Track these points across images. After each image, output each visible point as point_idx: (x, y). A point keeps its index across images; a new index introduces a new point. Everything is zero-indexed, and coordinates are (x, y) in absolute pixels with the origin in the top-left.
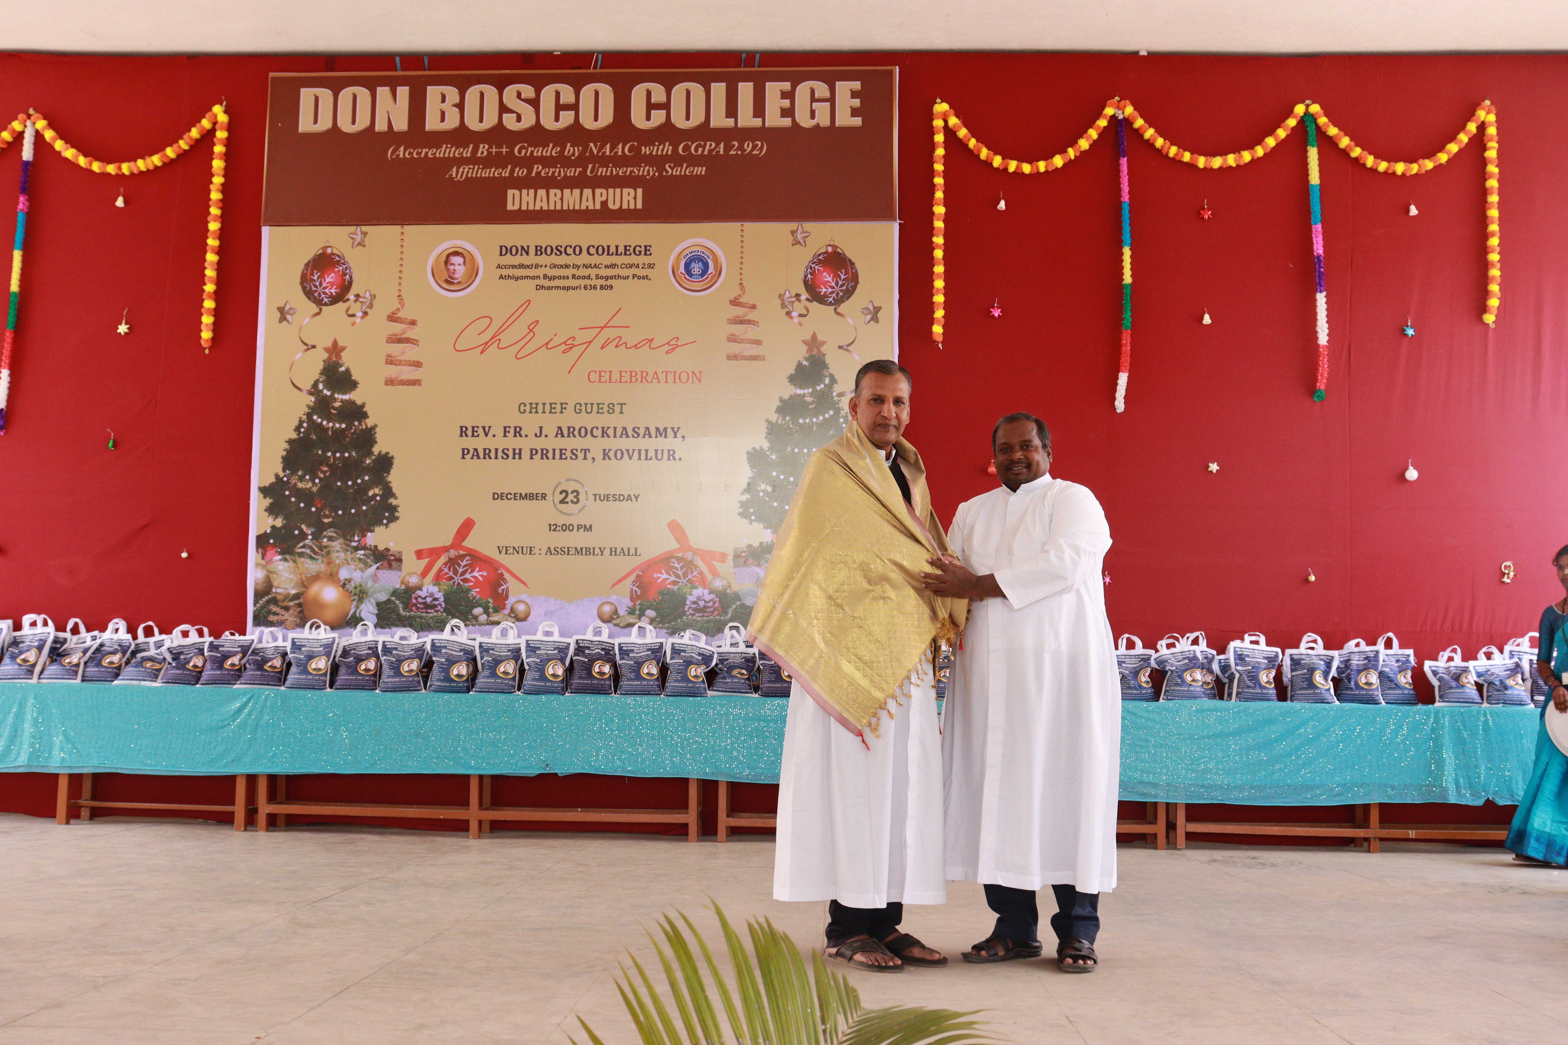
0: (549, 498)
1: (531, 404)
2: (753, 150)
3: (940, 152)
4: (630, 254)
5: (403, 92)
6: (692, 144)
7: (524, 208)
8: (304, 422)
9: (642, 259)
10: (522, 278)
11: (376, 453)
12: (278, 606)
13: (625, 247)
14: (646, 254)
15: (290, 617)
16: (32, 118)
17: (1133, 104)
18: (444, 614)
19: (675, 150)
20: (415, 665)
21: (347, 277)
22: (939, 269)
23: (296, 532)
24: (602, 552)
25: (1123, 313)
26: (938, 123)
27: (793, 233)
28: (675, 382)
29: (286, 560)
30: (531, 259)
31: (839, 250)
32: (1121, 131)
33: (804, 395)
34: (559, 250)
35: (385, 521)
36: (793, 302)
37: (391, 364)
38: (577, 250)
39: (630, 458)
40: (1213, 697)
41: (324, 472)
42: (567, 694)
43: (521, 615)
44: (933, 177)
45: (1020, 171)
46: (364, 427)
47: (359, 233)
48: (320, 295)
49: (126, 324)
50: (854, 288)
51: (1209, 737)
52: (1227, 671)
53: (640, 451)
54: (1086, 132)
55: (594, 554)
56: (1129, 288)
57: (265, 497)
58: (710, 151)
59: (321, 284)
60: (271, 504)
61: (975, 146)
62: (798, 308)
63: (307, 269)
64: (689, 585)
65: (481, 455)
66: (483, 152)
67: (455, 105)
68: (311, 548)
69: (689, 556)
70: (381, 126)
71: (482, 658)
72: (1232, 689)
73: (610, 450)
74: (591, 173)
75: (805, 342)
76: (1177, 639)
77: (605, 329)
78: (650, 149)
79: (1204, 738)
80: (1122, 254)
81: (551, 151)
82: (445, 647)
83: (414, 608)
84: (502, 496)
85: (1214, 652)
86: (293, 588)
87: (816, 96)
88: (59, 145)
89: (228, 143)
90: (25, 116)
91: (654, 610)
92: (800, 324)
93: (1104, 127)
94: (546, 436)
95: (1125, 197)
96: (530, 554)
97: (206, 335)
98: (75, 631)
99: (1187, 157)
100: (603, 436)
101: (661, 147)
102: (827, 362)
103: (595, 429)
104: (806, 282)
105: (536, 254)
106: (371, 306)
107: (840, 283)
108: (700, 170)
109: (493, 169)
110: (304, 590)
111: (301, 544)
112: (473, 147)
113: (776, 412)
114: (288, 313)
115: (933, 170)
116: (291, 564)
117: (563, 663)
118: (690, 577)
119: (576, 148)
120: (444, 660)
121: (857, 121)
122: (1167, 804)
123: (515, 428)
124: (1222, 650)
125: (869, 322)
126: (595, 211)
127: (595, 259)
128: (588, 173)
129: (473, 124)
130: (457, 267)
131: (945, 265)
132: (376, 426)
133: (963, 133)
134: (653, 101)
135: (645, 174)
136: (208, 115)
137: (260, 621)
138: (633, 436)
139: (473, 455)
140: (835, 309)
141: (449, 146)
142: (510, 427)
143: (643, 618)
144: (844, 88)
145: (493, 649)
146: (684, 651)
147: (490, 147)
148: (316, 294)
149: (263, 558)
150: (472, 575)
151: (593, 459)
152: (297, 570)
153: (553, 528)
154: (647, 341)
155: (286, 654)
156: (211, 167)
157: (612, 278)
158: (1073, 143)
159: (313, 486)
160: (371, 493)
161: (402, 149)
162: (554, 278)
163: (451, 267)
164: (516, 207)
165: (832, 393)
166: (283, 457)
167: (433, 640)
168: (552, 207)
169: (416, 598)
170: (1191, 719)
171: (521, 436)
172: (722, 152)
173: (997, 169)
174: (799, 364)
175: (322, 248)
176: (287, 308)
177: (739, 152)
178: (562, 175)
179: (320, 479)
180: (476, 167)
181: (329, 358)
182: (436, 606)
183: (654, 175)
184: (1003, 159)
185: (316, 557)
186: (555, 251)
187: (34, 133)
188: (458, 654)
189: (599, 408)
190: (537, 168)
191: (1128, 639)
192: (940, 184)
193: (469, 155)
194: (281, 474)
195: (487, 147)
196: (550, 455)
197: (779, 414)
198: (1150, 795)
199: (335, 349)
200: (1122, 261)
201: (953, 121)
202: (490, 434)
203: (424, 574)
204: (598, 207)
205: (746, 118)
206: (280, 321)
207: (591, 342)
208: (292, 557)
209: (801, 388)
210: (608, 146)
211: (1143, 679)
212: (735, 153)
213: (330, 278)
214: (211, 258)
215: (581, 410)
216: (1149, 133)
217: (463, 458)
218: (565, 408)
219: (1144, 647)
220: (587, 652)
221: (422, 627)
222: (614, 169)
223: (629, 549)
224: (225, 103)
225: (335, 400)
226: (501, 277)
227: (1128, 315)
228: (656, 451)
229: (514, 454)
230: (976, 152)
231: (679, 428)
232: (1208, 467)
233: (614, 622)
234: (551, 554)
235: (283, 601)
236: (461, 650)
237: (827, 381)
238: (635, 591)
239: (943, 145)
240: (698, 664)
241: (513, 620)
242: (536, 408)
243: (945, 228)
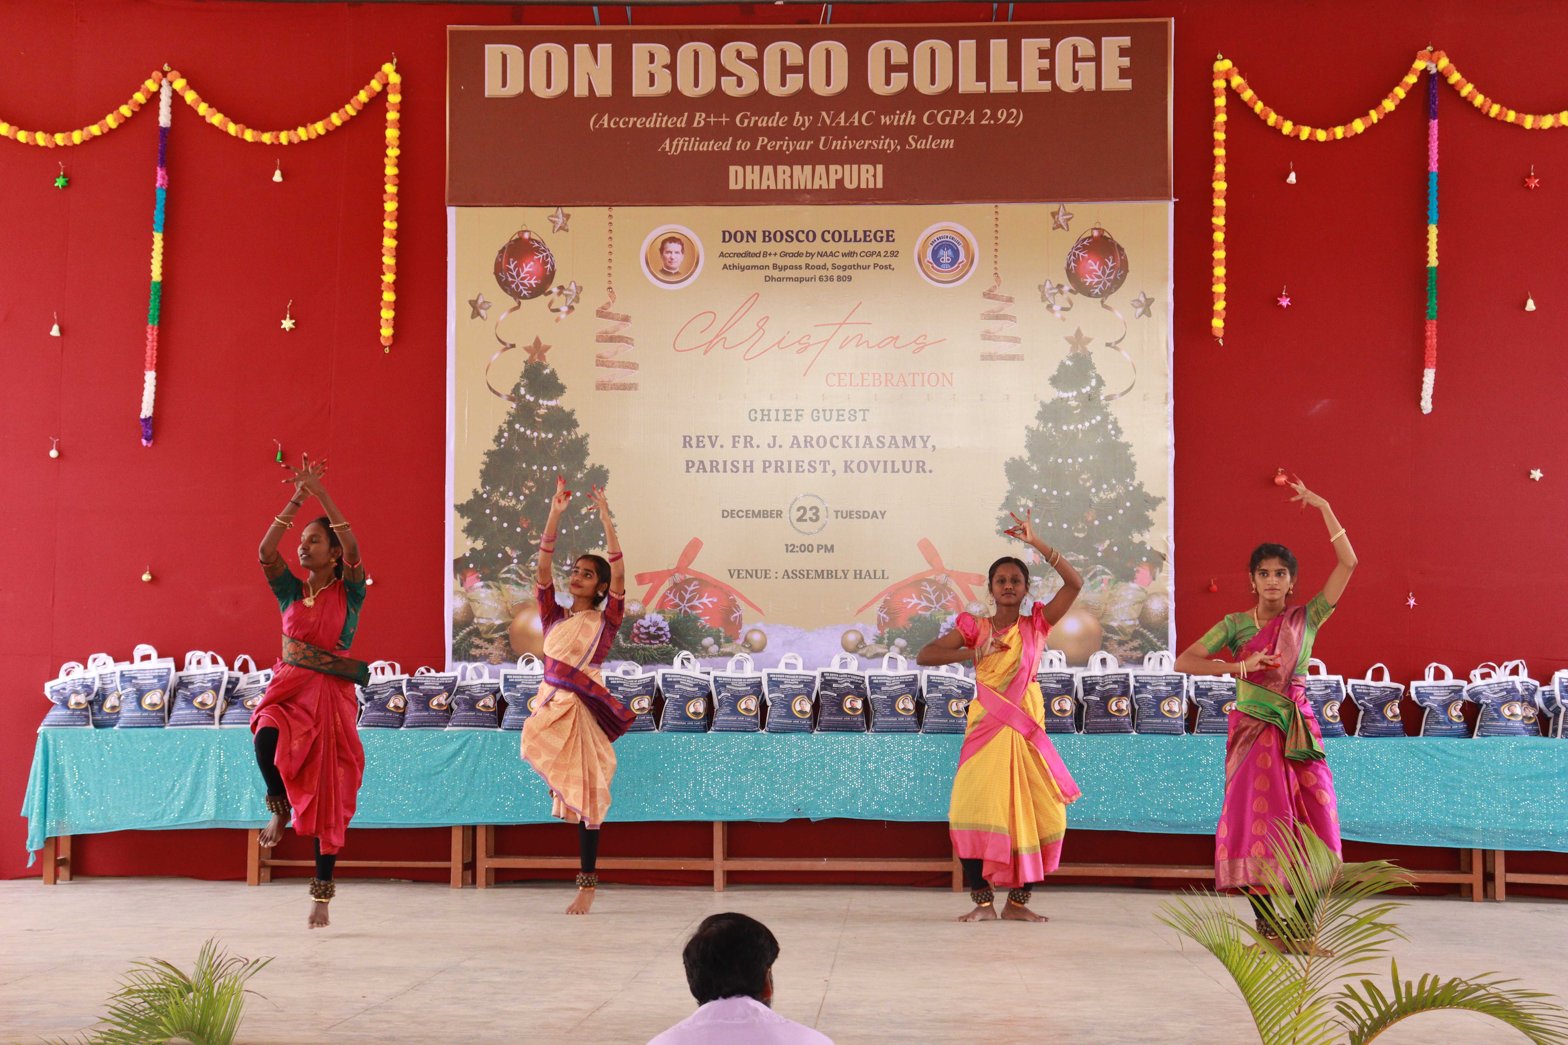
0: (785, 515)
1: (762, 411)
2: (1007, 119)
3: (1221, 118)
4: (871, 241)
5: (605, 50)
6: (938, 113)
7: (749, 187)
8: (505, 431)
9: (884, 246)
10: (749, 268)
11: (588, 466)
12: (480, 639)
13: (865, 232)
14: (888, 240)
15: (494, 650)
16: (169, 75)
17: (1448, 56)
18: (670, 645)
19: (919, 119)
20: (646, 703)
21: (549, 266)
22: (1220, 254)
23: (500, 555)
24: (845, 576)
25: (1427, 301)
26: (1219, 84)
27: (1054, 214)
28: (923, 385)
29: (488, 587)
30: (758, 246)
31: (1106, 234)
32: (1433, 88)
33: (1068, 399)
34: (789, 236)
35: (601, 543)
36: (1054, 294)
37: (602, 365)
38: (810, 236)
39: (875, 471)
40: (1536, 733)
41: (530, 488)
42: (815, 732)
43: (757, 646)
44: (1213, 147)
45: (1313, 139)
46: (574, 437)
47: (561, 216)
48: (517, 286)
49: (291, 318)
50: (1123, 277)
51: (1530, 777)
52: (1552, 704)
53: (885, 462)
54: (1391, 90)
55: (836, 578)
56: (1434, 272)
57: (462, 517)
58: (958, 120)
59: (518, 275)
60: (470, 524)
61: (1262, 111)
62: (1060, 301)
63: (501, 257)
64: (943, 611)
65: (708, 468)
66: (699, 122)
67: (665, 67)
68: (517, 573)
69: (942, 578)
70: (581, 90)
71: (719, 693)
72: (1557, 724)
73: (852, 462)
74: (824, 147)
75: (1067, 339)
76: (1493, 669)
77: (843, 326)
78: (890, 119)
79: (1524, 778)
80: (1427, 232)
81: (777, 121)
82: (678, 682)
83: (635, 639)
84: (732, 514)
85: (1537, 683)
86: (497, 618)
87: (1079, 56)
88: (203, 109)
89: (403, 108)
90: (160, 74)
91: (904, 638)
92: (1063, 319)
93: (1414, 84)
94: (780, 446)
95: (1434, 166)
96: (766, 577)
97: (386, 332)
98: (244, 668)
99: (1511, 116)
100: (844, 447)
101: (903, 116)
102: (1093, 361)
103: (835, 439)
104: (1068, 271)
105: (764, 241)
106: (577, 300)
107: (1108, 272)
108: (948, 143)
109: (712, 143)
110: (511, 620)
111: (506, 569)
112: (688, 116)
113: (1036, 418)
114: (481, 307)
115: (1212, 139)
116: (495, 591)
117: (810, 698)
118: (943, 601)
119: (806, 118)
120: (678, 697)
121: (1127, 84)
122: (1484, 851)
123: (746, 437)
124: (1546, 680)
125: (1139, 316)
126: (828, 190)
127: (831, 247)
128: (821, 147)
129: (687, 88)
130: (674, 256)
131: (1226, 250)
132: (588, 435)
133: (1248, 95)
134: (893, 61)
135: (886, 147)
136: (377, 75)
137: (461, 654)
138: (878, 447)
139: (699, 468)
140: (1102, 302)
141: (660, 114)
142: (739, 437)
143: (892, 648)
144: (1112, 44)
145: (730, 684)
146: (942, 684)
147: (708, 116)
148: (513, 286)
149: (462, 585)
150: (701, 601)
151: (834, 471)
152: (502, 599)
153: (790, 548)
154: (890, 340)
155: (498, 690)
156: (385, 137)
157: (850, 267)
158: (1376, 104)
159: (517, 504)
160: (584, 511)
161: (606, 117)
162: (785, 268)
163: (668, 256)
164: (740, 186)
165: (1099, 396)
166: (481, 471)
167: (664, 675)
168: (780, 186)
169: (638, 628)
170: (1510, 758)
171: (752, 446)
172: (972, 122)
173: (1287, 136)
174: (1062, 364)
175: (519, 233)
176: (480, 301)
177: (992, 122)
178: (791, 148)
179: (525, 495)
180: (693, 139)
181: (532, 358)
182: (660, 636)
183: (896, 148)
184: (1294, 125)
185: (523, 583)
186: (785, 237)
187: (170, 94)
188: (692, 689)
189: (839, 415)
190: (762, 141)
191: (1436, 668)
192: (1221, 156)
193: (683, 125)
194: (481, 491)
195: (704, 115)
196: (786, 467)
197: (1040, 420)
198: (1464, 842)
199: (538, 349)
200: (1428, 240)
201: (1237, 81)
202: (718, 445)
203: (646, 601)
204: (833, 186)
205: (1000, 82)
206: (473, 317)
207: (828, 341)
208: (496, 583)
209: (1065, 391)
210: (843, 115)
211: (1454, 713)
212: (987, 122)
213: (529, 267)
214: (389, 243)
215: (819, 417)
216: (1467, 89)
217: (688, 471)
218: (801, 415)
219: (1455, 677)
220: (834, 685)
221: (647, 660)
222: (850, 142)
223: (875, 571)
224: (395, 60)
225: (540, 406)
226: (725, 267)
227: (1433, 304)
228: (904, 462)
229: (745, 467)
230: (1262, 118)
231: (928, 437)
232: (1530, 474)
233: (860, 652)
234: (789, 578)
235: (487, 632)
236: (695, 685)
237: (1093, 383)
238: (883, 618)
239: (1225, 109)
240: (959, 698)
241: (748, 651)
242: (769, 415)
243: (1226, 207)
